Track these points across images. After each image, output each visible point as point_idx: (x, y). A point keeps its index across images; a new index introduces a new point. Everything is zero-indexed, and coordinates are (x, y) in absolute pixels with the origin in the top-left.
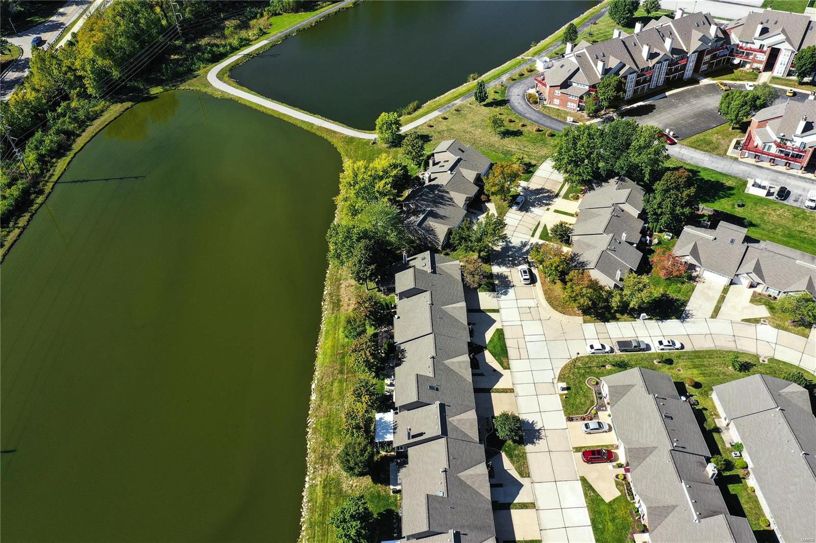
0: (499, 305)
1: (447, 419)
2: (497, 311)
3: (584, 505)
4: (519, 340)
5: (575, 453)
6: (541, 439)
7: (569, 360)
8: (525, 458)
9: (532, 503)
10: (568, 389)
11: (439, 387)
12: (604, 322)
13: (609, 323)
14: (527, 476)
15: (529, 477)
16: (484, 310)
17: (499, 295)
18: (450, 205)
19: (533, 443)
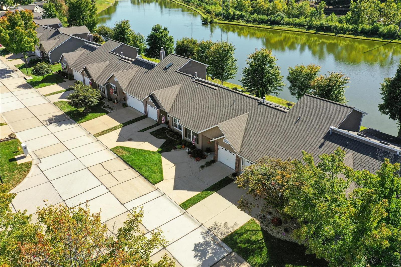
0: (191, 217)
2: (185, 206)
4: (115, 182)
16: (208, 195)
17: (209, 239)
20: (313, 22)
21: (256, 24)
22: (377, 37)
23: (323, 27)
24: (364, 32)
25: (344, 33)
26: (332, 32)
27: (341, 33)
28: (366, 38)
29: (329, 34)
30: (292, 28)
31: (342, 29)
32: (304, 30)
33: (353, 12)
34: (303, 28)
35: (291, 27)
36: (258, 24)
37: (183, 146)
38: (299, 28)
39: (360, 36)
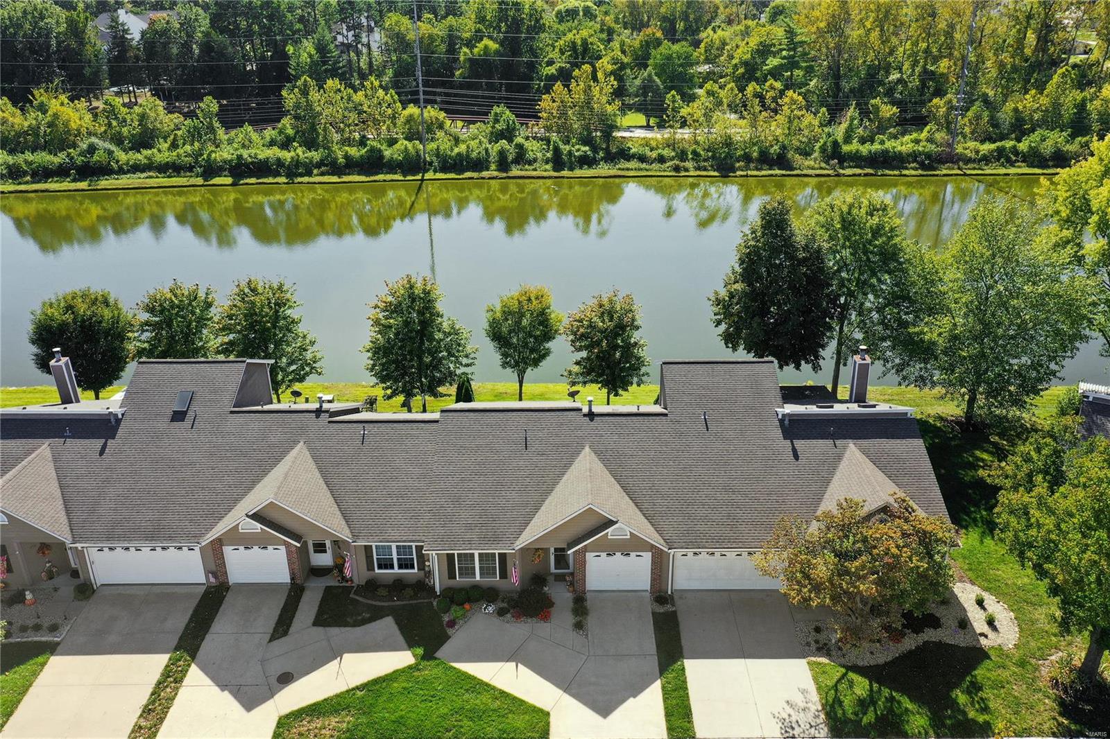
1: (48, 441)
20: (213, 155)
21: (27, 183)
22: (387, 173)
23: (247, 165)
24: (352, 165)
25: (309, 174)
26: (276, 174)
27: (302, 175)
28: (368, 179)
29: (271, 180)
30: (157, 177)
31: (297, 163)
32: (200, 181)
33: (297, 117)
34: (188, 174)
35: (151, 177)
36: (33, 183)
37: (467, 606)
38: (178, 176)
39: (349, 174)
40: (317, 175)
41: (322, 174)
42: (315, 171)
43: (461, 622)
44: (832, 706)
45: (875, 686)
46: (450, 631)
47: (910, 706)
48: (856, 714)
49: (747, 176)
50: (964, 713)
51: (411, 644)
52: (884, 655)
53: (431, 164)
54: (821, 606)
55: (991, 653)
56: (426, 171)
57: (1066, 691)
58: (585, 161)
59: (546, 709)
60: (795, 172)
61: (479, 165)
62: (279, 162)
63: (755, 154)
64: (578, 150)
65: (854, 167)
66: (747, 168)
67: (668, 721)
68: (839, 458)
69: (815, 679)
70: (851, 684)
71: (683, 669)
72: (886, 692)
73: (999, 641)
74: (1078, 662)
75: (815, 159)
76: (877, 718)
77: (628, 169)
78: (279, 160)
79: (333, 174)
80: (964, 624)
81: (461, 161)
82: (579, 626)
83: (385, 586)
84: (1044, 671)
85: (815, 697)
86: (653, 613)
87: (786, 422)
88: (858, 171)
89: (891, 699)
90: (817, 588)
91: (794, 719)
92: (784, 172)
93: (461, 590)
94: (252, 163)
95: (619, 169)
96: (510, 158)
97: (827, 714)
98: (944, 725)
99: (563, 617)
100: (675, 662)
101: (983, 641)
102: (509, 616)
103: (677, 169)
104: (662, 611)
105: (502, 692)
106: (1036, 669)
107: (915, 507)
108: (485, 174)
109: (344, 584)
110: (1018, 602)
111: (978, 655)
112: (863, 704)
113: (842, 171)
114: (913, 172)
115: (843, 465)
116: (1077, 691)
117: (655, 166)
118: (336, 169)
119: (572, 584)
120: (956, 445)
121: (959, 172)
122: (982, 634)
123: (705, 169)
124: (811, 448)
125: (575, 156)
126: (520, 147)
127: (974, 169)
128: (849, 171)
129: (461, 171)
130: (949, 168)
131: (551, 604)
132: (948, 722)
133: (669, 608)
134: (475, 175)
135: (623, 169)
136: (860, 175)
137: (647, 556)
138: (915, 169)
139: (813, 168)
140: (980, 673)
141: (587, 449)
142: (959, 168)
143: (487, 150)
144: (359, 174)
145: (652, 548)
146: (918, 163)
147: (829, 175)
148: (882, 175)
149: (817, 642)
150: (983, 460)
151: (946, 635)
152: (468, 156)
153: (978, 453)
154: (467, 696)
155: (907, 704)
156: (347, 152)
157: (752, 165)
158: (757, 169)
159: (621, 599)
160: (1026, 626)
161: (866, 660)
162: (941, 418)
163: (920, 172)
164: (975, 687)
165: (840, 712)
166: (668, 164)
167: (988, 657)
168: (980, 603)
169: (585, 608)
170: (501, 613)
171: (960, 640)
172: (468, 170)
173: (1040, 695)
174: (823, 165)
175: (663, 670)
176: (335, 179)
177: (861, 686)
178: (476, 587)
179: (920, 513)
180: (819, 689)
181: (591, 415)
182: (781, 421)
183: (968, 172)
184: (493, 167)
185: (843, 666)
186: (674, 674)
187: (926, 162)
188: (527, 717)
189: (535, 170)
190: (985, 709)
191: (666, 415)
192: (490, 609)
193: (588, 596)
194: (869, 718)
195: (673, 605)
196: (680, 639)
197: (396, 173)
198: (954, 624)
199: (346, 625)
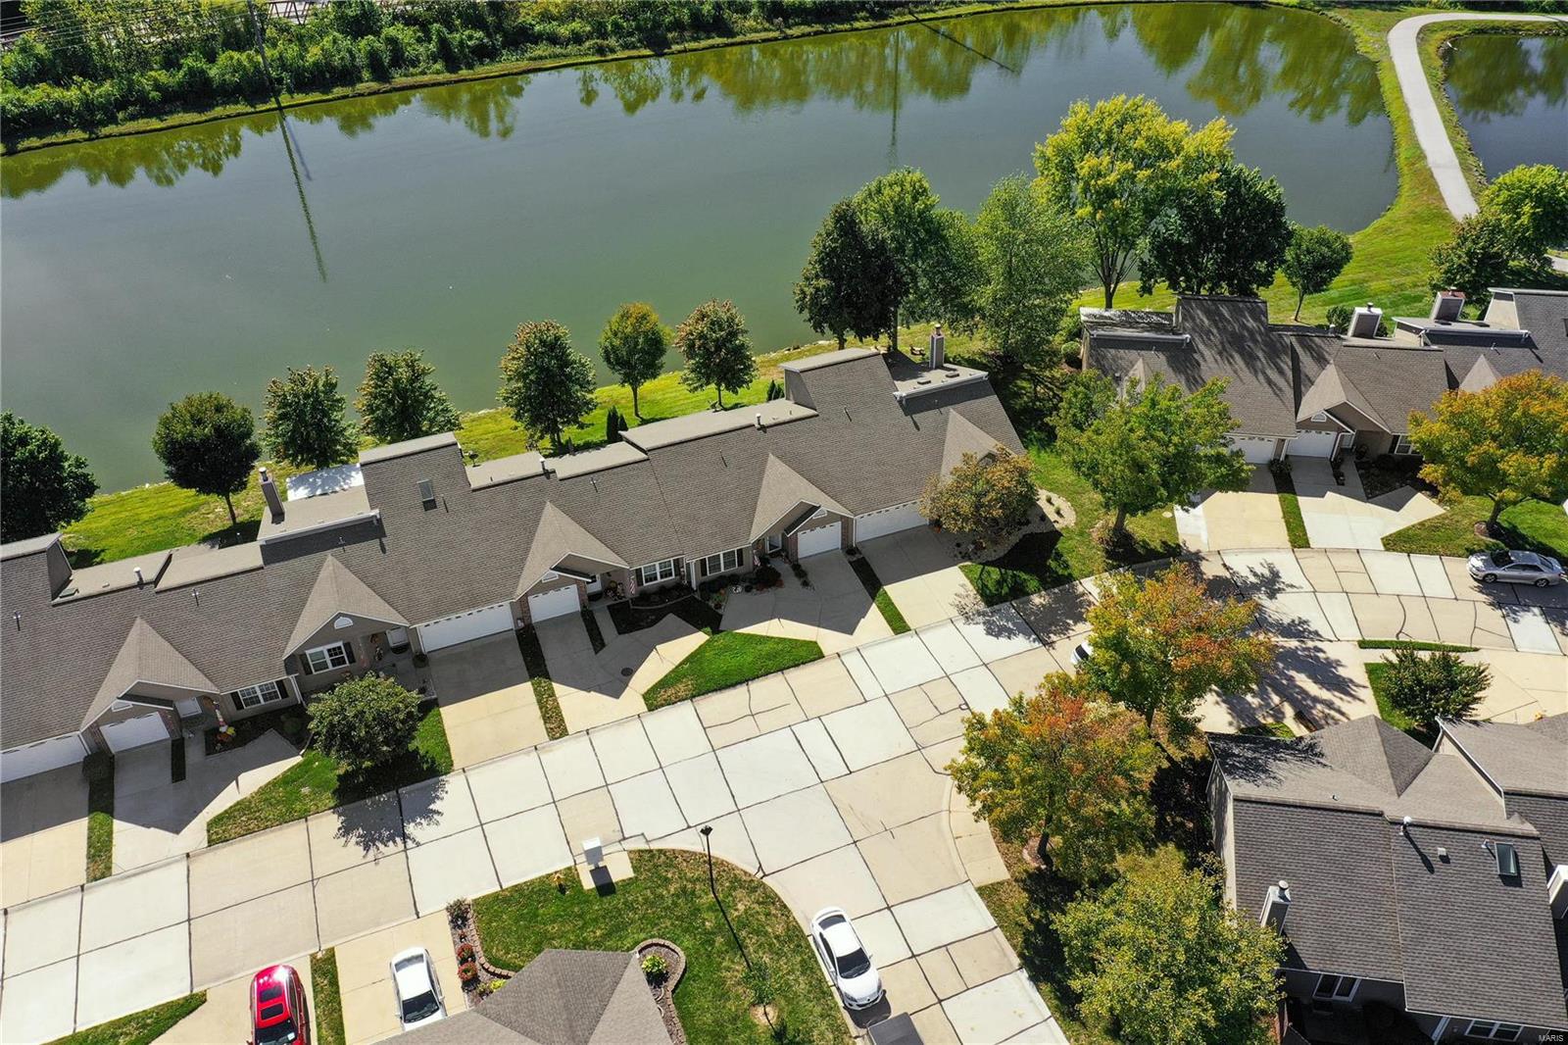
0: (931, 626)
1: (329, 553)
3: (83, 1024)
4: (791, 708)
5: (308, 959)
6: (367, 848)
7: (752, 870)
8: (284, 820)
9: (109, 868)
10: (605, 887)
11: (441, 508)
12: (1027, 962)
13: (1029, 986)
14: (214, 837)
15: (211, 843)
17: (979, 619)
18: (1270, 382)
19: (346, 830)
22: (226, 104)
24: (171, 99)
25: (113, 120)
26: (66, 127)
27: (104, 124)
29: (61, 137)
31: (88, 105)
37: (722, 591)
39: (171, 113)
40: (125, 120)
41: (133, 118)
42: (120, 115)
43: (724, 604)
44: (982, 589)
45: (1003, 571)
46: (720, 612)
47: (1026, 577)
48: (997, 590)
49: (685, 51)
50: (1056, 573)
51: (698, 626)
52: (1001, 551)
53: (280, 81)
54: (971, 530)
55: (1064, 533)
56: (277, 94)
57: (1108, 544)
58: (484, 53)
59: (814, 640)
60: (739, 39)
61: (347, 75)
62: (62, 108)
63: (686, 17)
64: (470, 38)
65: (801, 24)
66: (683, 40)
67: (891, 626)
68: (946, 422)
69: (967, 576)
70: (989, 573)
71: (886, 593)
72: (1010, 572)
73: (1066, 523)
74: (1111, 525)
75: (756, 18)
76: (1010, 589)
77: (541, 58)
78: (59, 104)
79: (148, 115)
80: (1043, 518)
81: (322, 73)
82: (805, 584)
83: (654, 594)
84: (1094, 535)
85: (970, 587)
86: (850, 563)
87: (904, 402)
88: (806, 29)
89: (1014, 576)
90: (966, 519)
91: (963, 603)
92: (725, 40)
93: (713, 582)
94: (21, 115)
95: (531, 59)
96: (386, 61)
97: (981, 595)
98: (1047, 582)
99: (791, 582)
100: (879, 590)
101: (1056, 526)
102: (754, 590)
103: (601, 51)
104: (855, 559)
105: (780, 639)
106: (1090, 535)
107: (1011, 452)
108: (361, 87)
109: (620, 601)
110: (1072, 496)
111: (1055, 535)
112: (1000, 583)
113: (789, 32)
114: (865, 24)
115: (950, 427)
116: (1113, 542)
117: (571, 48)
118: (150, 109)
119: (787, 557)
120: (1003, 378)
121: (911, 18)
122: (1055, 521)
123: (634, 47)
124: (926, 418)
125: (468, 46)
126: (392, 41)
127: (925, 11)
128: (795, 31)
129: (326, 90)
130: (902, 14)
131: (779, 575)
132: (1049, 580)
133: (858, 556)
134: (348, 91)
135: (535, 59)
136: (809, 34)
137: (838, 525)
138: (866, 19)
139: (756, 31)
140: (1059, 546)
141: (772, 457)
142: (911, 13)
143: (350, 51)
144: (186, 111)
145: (842, 517)
146: (867, 11)
147: (776, 39)
148: (833, 32)
149: (960, 553)
150: (1024, 388)
151: (1034, 528)
152: (328, 64)
153: (1019, 382)
154: (759, 647)
155: (1024, 576)
156: (156, 80)
157: (687, 34)
158: (696, 39)
159: (823, 558)
160: (1078, 509)
161: (994, 556)
162: (984, 354)
163: (872, 23)
164: (1059, 555)
165: (988, 591)
166: (587, 44)
167: (1062, 535)
168: (1049, 501)
169: (803, 571)
170: (748, 590)
171: (1043, 529)
172: (334, 85)
173: (1094, 550)
174: (767, 25)
175: (873, 598)
176: (155, 123)
177: (995, 573)
178: (722, 577)
179: (1014, 455)
180: (971, 582)
181: (763, 428)
182: (900, 402)
183: (921, 16)
184: (366, 75)
185: (980, 564)
186: (882, 597)
187: (877, 9)
188: (805, 649)
189: (423, 73)
190: (1067, 567)
191: (817, 416)
192: (740, 589)
193: (800, 562)
194: (1005, 590)
195: (860, 553)
196: (875, 575)
197: (237, 102)
198: (1037, 519)
199: (641, 628)
